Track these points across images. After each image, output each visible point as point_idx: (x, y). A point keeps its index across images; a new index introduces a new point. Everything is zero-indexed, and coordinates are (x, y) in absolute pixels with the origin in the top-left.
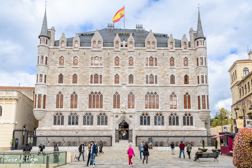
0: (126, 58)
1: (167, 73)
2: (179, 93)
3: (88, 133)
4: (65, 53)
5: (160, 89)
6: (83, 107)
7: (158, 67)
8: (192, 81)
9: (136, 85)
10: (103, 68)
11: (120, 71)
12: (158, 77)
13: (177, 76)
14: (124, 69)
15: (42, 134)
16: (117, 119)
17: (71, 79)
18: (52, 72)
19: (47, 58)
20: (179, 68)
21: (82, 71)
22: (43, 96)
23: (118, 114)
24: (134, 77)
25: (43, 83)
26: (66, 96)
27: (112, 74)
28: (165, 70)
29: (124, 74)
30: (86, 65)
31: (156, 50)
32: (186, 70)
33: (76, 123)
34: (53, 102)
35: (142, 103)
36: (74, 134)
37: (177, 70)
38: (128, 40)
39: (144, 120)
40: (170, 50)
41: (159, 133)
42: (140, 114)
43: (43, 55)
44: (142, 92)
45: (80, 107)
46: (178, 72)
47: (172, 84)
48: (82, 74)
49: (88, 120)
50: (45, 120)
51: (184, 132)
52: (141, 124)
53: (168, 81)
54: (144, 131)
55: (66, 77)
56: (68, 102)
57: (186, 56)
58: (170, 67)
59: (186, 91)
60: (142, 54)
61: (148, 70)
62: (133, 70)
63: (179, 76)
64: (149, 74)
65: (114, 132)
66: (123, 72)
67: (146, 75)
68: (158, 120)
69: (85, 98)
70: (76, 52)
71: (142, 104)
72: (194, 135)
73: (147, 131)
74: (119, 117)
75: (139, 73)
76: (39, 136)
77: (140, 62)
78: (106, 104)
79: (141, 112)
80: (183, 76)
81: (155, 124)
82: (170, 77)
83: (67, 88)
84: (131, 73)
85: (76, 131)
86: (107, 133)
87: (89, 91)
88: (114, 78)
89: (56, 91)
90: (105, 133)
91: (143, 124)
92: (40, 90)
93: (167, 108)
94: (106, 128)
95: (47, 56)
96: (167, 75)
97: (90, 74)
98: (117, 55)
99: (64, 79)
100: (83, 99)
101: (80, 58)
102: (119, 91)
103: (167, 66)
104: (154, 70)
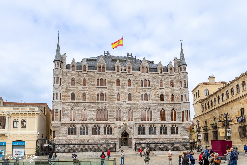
0: (125, 80)
1: (158, 93)
2: (167, 108)
3: (97, 141)
4: (76, 75)
5: (152, 105)
6: (92, 120)
7: (151, 88)
8: (177, 99)
9: (134, 102)
10: (107, 88)
11: (121, 90)
12: (151, 96)
14: (124, 89)
15: (59, 142)
16: (120, 130)
17: (81, 97)
18: (66, 91)
19: (61, 79)
20: (167, 88)
21: (90, 90)
22: (59, 111)
23: (121, 126)
24: (132, 96)
25: (59, 100)
26: (78, 111)
27: (115, 93)
28: (156, 90)
29: (124, 93)
30: (94, 85)
31: (149, 74)
32: (172, 90)
33: (86, 133)
34: (67, 116)
35: (139, 116)
36: (86, 142)
37: (165, 90)
38: (127, 65)
39: (141, 130)
40: (160, 74)
41: (153, 140)
42: (138, 126)
43: (58, 77)
44: (139, 108)
45: (90, 120)
46: (166, 92)
47: (162, 102)
48: (90, 92)
49: (96, 131)
50: (61, 130)
51: (172, 139)
52: (139, 133)
53: (159, 99)
54: (141, 139)
55: (77, 95)
56: (79, 116)
57: (172, 79)
58: (160, 88)
59: (172, 107)
60: (138, 77)
61: (143, 90)
62: (131, 90)
63: (167, 95)
64: (144, 93)
65: (118, 140)
66: (124, 91)
67: (141, 94)
68: (152, 131)
69: (93, 112)
70: (85, 75)
71: (139, 118)
72: (179, 141)
73: (144, 139)
74: (122, 128)
75: (136, 93)
76: (57, 144)
77: (137, 83)
78: (111, 117)
79: (138, 124)
80: (170, 95)
81: (150, 133)
82: (160, 96)
83: (79, 104)
84: (130, 92)
85: (87, 139)
86: (112, 141)
87: (97, 107)
88: (116, 97)
89: (69, 107)
90: (110, 141)
91: (140, 134)
92: (57, 106)
93: (159, 120)
94: (111, 137)
95: (61, 78)
96: (158, 94)
97: (97, 93)
98: (118, 77)
99: (75, 97)
100: (91, 113)
101: (89, 79)
102: (120, 107)
103: (158, 87)
104: (148, 90)
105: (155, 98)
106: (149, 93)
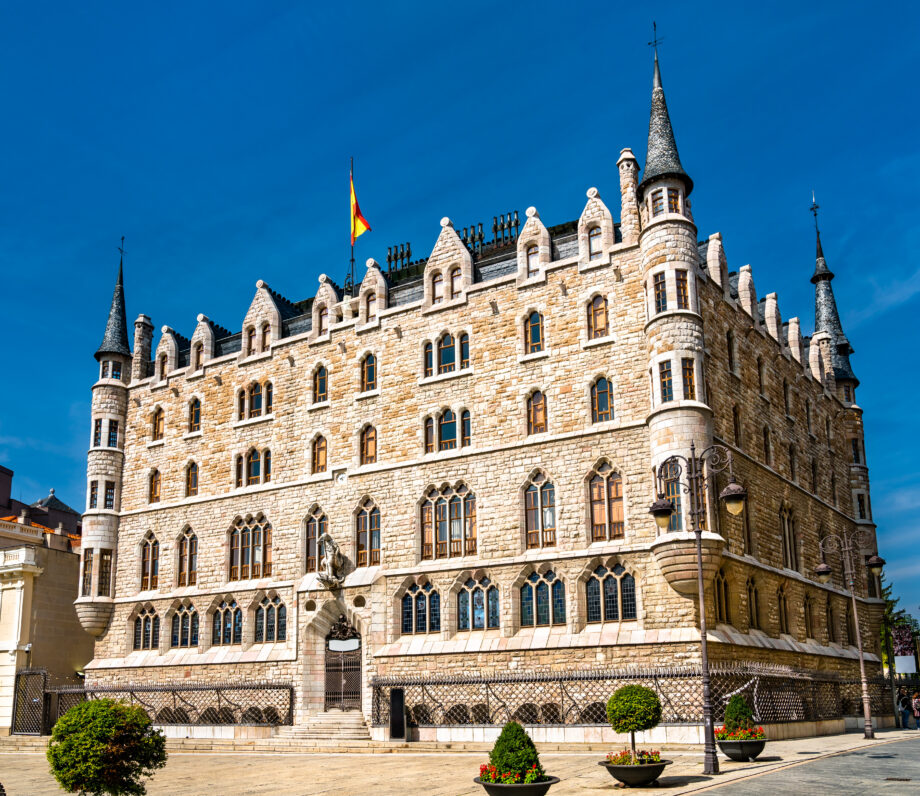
0: (351, 361)
1: (509, 389)
2: (564, 468)
3: (219, 674)
4: (167, 393)
5: (477, 466)
6: (211, 579)
7: (473, 371)
8: (628, 399)
9: (388, 465)
10: (274, 422)
11: (330, 419)
12: (473, 416)
13: (558, 391)
14: (342, 410)
16: (312, 615)
17: (181, 483)
18: (133, 467)
19: (113, 422)
21: (211, 445)
23: (314, 594)
24: (380, 434)
26: (166, 545)
27: (303, 436)
28: (502, 377)
29: (343, 428)
30: (224, 420)
31: (463, 299)
32: (599, 352)
33: (192, 638)
34: (131, 572)
35: (405, 537)
36: (179, 679)
37: (554, 365)
38: (362, 290)
39: (418, 612)
40: (524, 282)
41: (466, 663)
42: (398, 588)
44: (406, 492)
45: (204, 580)
46: (558, 373)
47: (535, 435)
50: (109, 633)
51: (581, 653)
52: (406, 629)
53: (515, 423)
55: (167, 478)
56: (169, 567)
57: (600, 288)
58: (522, 357)
59: (597, 454)
60: (408, 333)
61: (432, 393)
62: (374, 406)
63: (566, 390)
66: (340, 420)
68: (473, 608)
69: (218, 544)
70: (196, 383)
71: (407, 543)
73: (421, 659)
74: (319, 605)
75: (396, 414)
77: (402, 363)
78: (281, 557)
79: (401, 579)
81: (465, 625)
82: (523, 404)
83: (169, 515)
84: (369, 420)
85: (186, 668)
86: (278, 672)
87: (230, 518)
88: (309, 454)
89: (139, 531)
91: (410, 630)
93: (511, 546)
95: (116, 418)
96: (512, 398)
97: (234, 452)
99: (163, 485)
100: (210, 547)
101: (208, 398)
102: (323, 502)
103: (509, 358)
104: (455, 388)
105: (496, 423)
106: (462, 404)
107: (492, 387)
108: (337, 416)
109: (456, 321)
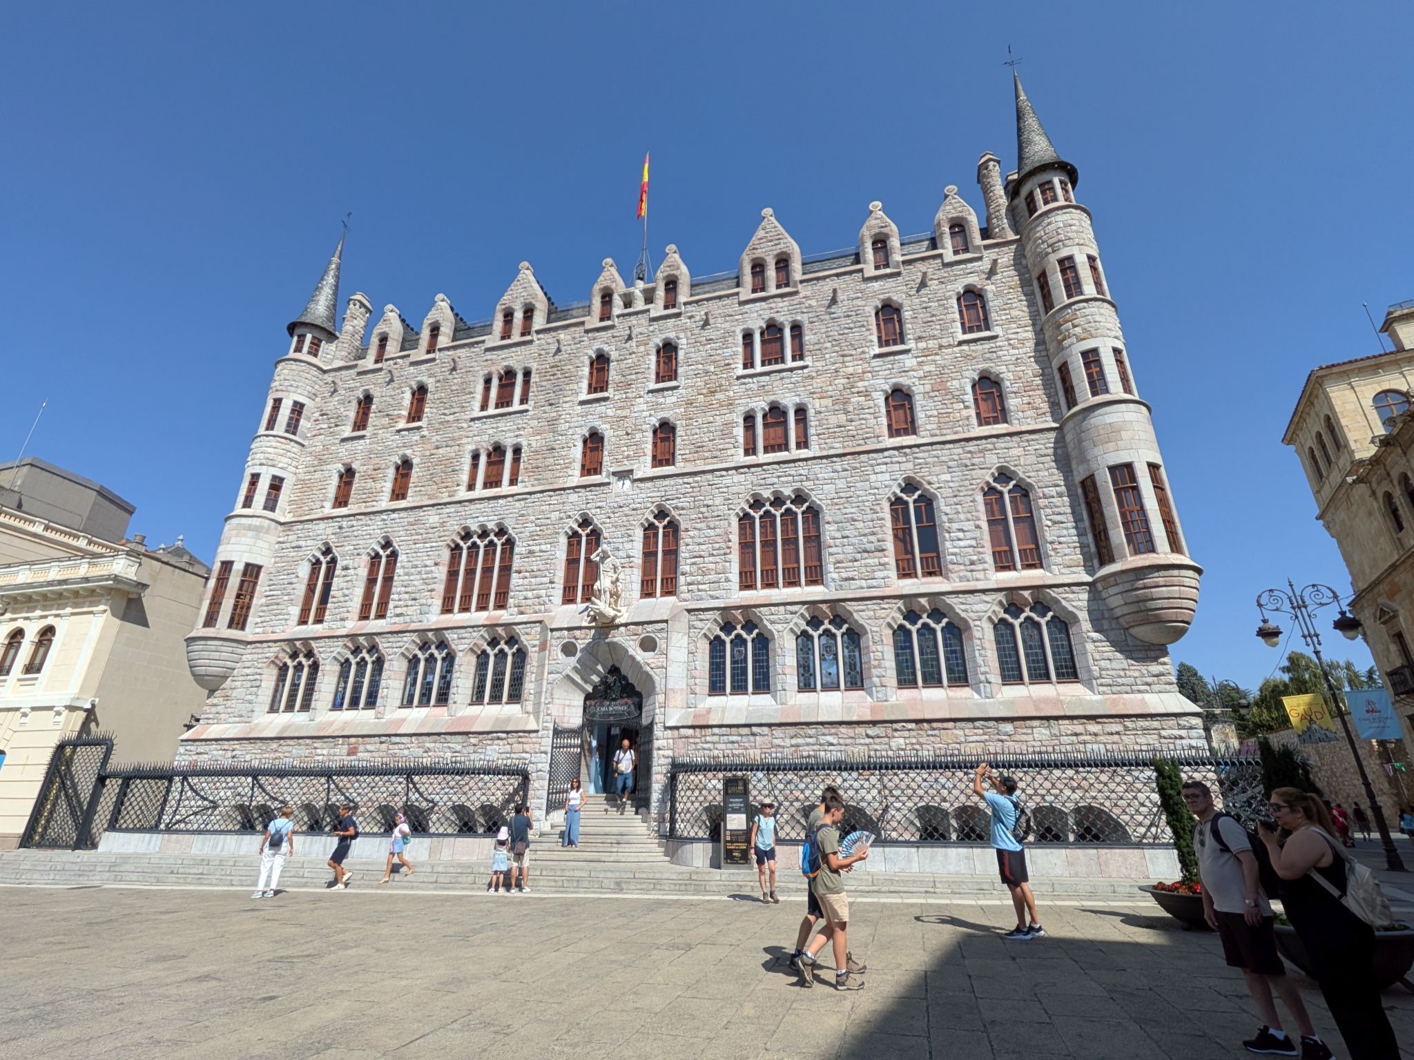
0: (643, 348)
1: (860, 384)
6: (410, 611)
7: (810, 363)
8: (1026, 400)
9: (690, 468)
10: (530, 413)
11: (610, 412)
12: (811, 413)
13: (928, 388)
14: (628, 402)
15: (200, 759)
17: (386, 484)
18: (316, 463)
20: (932, 344)
22: (239, 567)
23: (577, 633)
24: (680, 432)
25: (255, 509)
26: (345, 563)
27: (571, 431)
28: (850, 370)
29: (629, 423)
32: (980, 348)
33: (368, 696)
34: (286, 598)
36: (339, 757)
37: (919, 359)
39: (733, 662)
42: (709, 627)
43: (279, 395)
44: (718, 501)
47: (900, 437)
49: (429, 678)
52: (716, 687)
53: (873, 422)
54: (725, 730)
55: (365, 477)
57: (973, 280)
58: (877, 350)
59: (994, 461)
60: (720, 320)
61: (755, 386)
62: (674, 399)
63: (939, 388)
64: (760, 405)
65: (547, 742)
66: (625, 413)
67: (743, 410)
68: (822, 658)
69: (428, 563)
70: (423, 367)
71: (720, 566)
73: (745, 731)
75: (708, 407)
80: (964, 384)
82: (882, 402)
83: (359, 523)
84: (666, 415)
86: (508, 748)
87: (452, 528)
88: (578, 455)
89: (310, 543)
90: (494, 753)
92: (233, 540)
94: (508, 720)
95: (303, 400)
96: (866, 394)
97: (471, 447)
98: (599, 347)
99: (355, 487)
101: (439, 385)
103: (859, 350)
104: (787, 381)
105: (845, 423)
106: (797, 400)
107: (836, 382)
108: (620, 408)
109: (786, 309)
